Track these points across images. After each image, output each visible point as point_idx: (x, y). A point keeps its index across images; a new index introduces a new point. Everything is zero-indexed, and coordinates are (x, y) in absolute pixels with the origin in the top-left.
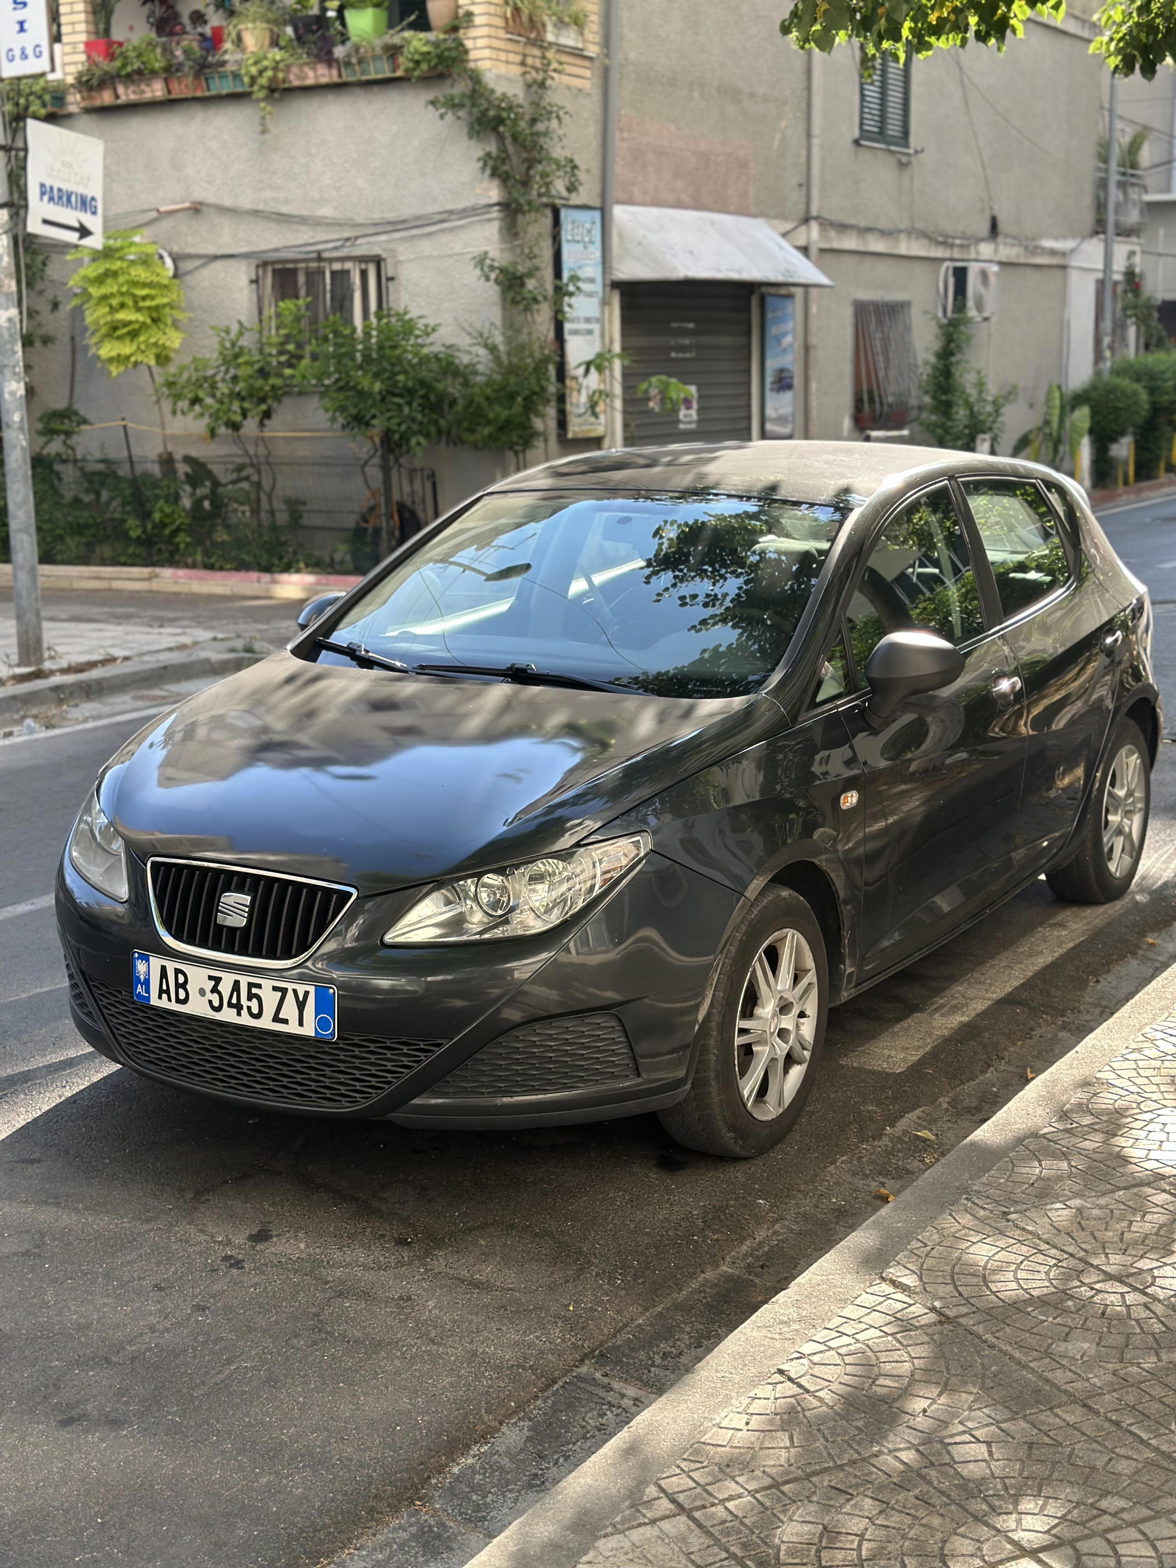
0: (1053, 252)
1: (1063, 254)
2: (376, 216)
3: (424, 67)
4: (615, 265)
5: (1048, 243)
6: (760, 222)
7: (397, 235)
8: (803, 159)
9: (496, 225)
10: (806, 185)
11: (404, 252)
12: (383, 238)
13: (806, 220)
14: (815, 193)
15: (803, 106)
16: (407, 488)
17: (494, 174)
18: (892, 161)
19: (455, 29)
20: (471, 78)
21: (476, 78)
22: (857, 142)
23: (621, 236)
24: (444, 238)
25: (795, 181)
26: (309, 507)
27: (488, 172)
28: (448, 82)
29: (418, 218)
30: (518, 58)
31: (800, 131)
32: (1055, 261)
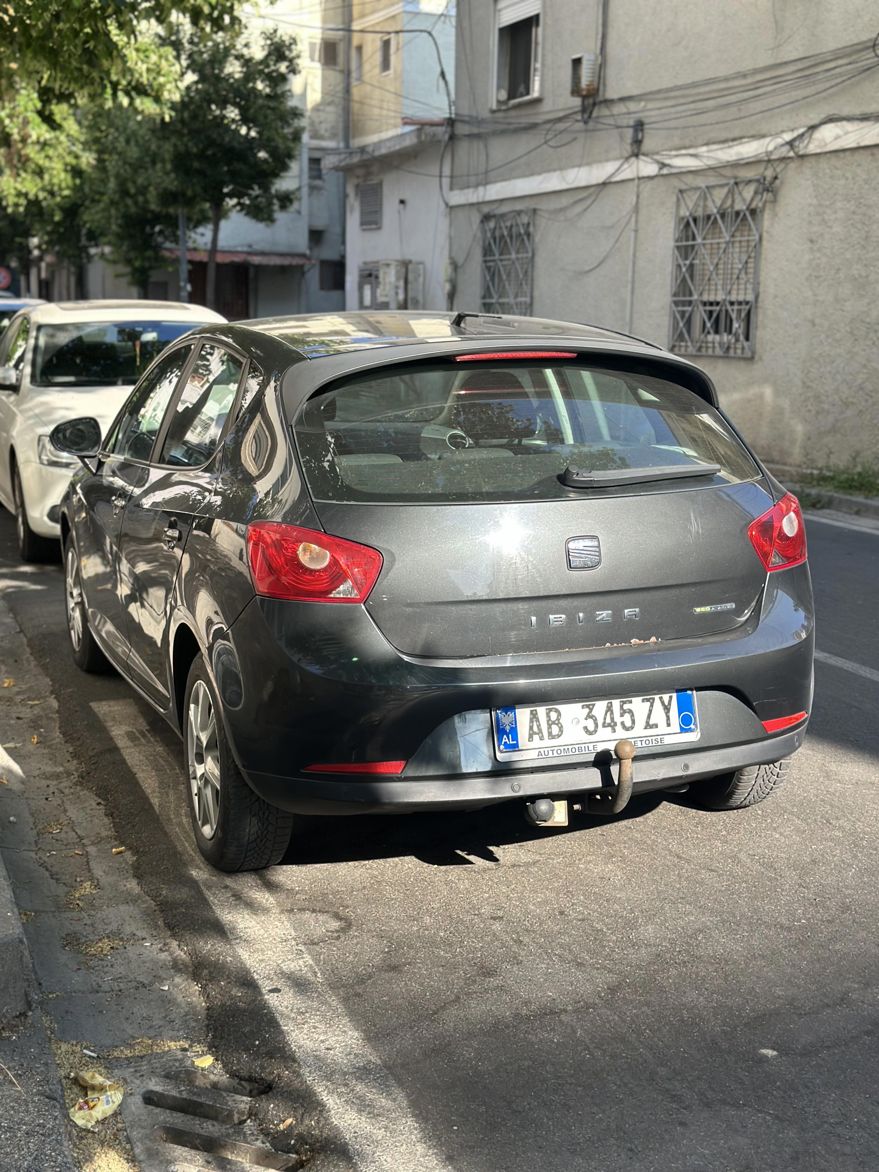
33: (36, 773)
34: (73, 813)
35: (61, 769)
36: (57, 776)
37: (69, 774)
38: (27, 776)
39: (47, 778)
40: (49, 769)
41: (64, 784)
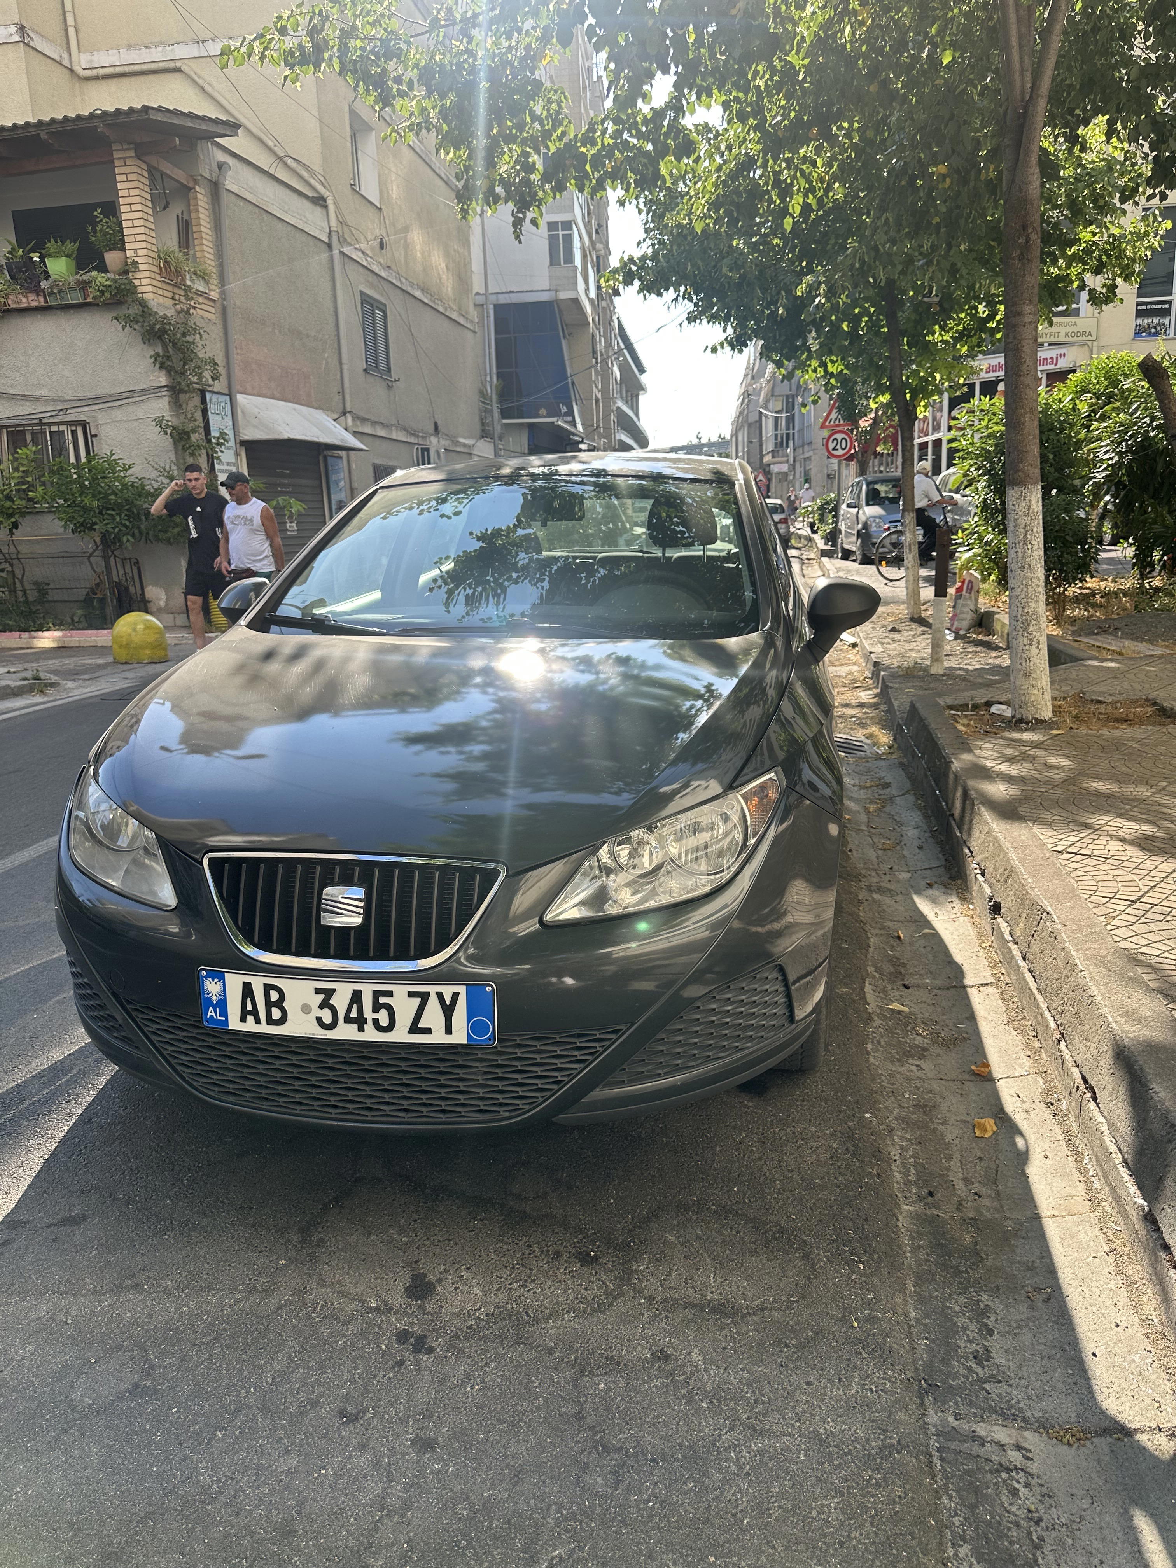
0: (465, 445)
1: (469, 447)
2: (80, 395)
3: (107, 295)
4: (241, 430)
5: (462, 440)
6: (320, 412)
7: (96, 407)
8: (339, 377)
9: (166, 399)
10: (342, 392)
11: (102, 418)
12: (86, 409)
13: (344, 413)
14: (348, 397)
15: (336, 345)
16: (121, 572)
17: (162, 367)
18: (384, 384)
19: (126, 272)
20: (140, 304)
21: (143, 304)
22: (365, 370)
23: (243, 412)
24: (130, 408)
25: (336, 390)
26: (51, 586)
27: (158, 365)
28: (124, 307)
29: (111, 395)
30: (170, 295)
31: (335, 361)
32: (466, 450)
33: (899, 898)
34: (872, 854)
35: (876, 896)
36: (880, 890)
37: (869, 888)
38: (909, 894)
39: (890, 890)
40: (887, 900)
41: (875, 880)
